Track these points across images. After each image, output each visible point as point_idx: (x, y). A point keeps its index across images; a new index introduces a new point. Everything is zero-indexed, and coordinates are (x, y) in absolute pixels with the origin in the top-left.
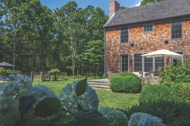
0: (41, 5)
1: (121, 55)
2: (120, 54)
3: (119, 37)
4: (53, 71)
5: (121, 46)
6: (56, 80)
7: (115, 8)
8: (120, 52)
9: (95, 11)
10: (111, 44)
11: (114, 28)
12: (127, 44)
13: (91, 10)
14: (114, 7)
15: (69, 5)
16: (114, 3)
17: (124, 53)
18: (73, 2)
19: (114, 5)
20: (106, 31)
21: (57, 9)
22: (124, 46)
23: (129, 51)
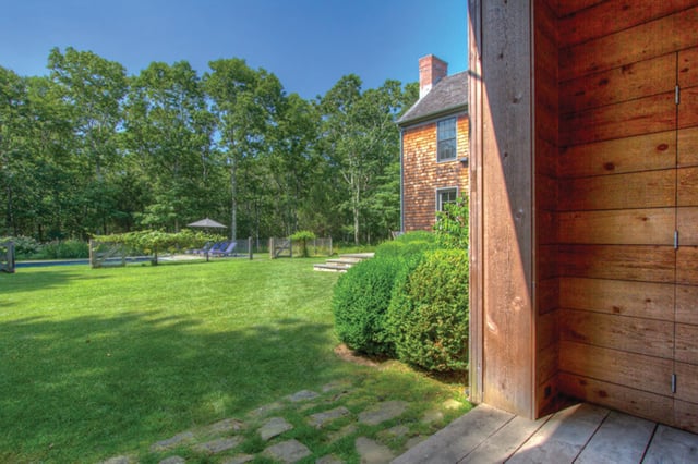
0: (284, 93)
1: (438, 191)
2: (436, 189)
3: (434, 146)
4: (298, 235)
5: (439, 169)
6: (306, 254)
7: (433, 74)
8: (435, 183)
9: (403, 91)
10: (414, 166)
11: (422, 124)
12: (454, 163)
13: (393, 90)
14: (430, 72)
15: (342, 84)
16: (430, 62)
17: (445, 185)
18: (351, 78)
19: (430, 67)
20: (405, 133)
21: (319, 98)
22: (445, 168)
23: (458, 180)
